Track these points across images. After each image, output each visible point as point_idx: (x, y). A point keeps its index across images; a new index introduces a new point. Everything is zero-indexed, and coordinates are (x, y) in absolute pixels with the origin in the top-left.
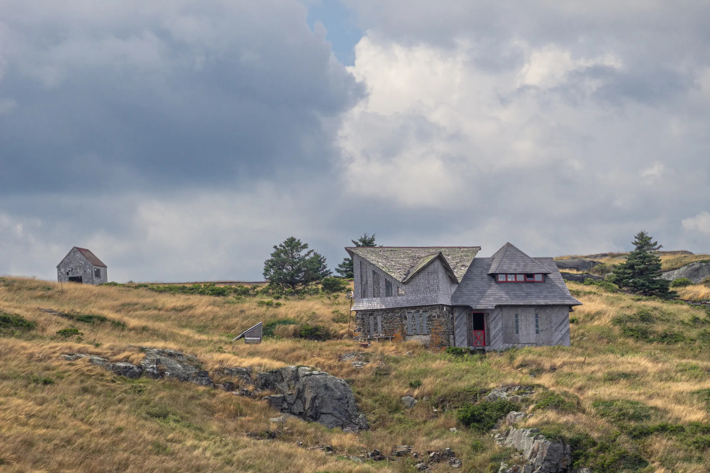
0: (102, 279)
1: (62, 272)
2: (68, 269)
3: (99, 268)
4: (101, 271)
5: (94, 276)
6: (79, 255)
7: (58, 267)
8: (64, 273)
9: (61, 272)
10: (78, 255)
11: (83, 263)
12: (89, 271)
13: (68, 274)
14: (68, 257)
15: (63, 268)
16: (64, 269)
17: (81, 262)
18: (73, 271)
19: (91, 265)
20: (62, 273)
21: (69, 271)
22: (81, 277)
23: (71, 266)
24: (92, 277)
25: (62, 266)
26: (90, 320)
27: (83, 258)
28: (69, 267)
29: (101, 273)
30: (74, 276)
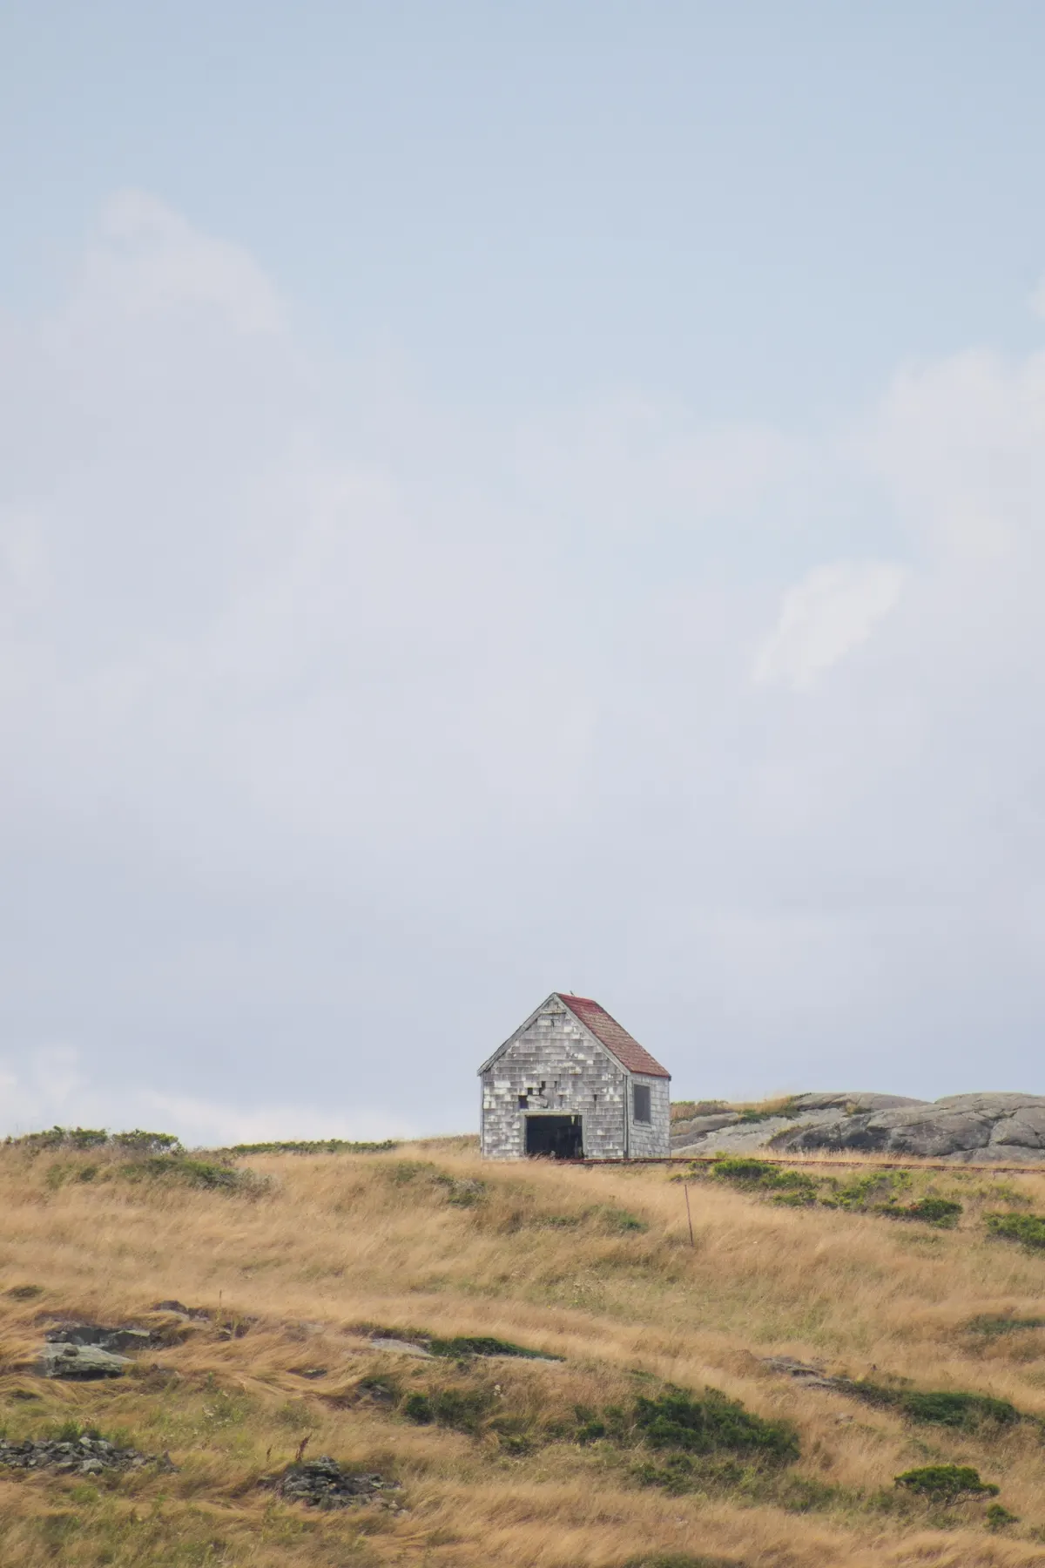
0: (654, 1128)
1: (501, 1092)
2: (527, 1085)
3: (645, 1081)
4: (652, 1094)
5: (631, 1118)
6: (571, 1028)
7: (486, 1073)
8: (508, 1098)
9: (497, 1092)
10: (567, 1029)
11: (590, 1062)
12: (612, 1095)
13: (523, 1102)
14: (530, 1035)
15: (504, 1078)
16: (507, 1084)
17: (581, 1056)
18: (545, 1092)
19: (623, 1070)
20: (497, 1097)
21: (530, 1090)
22: (578, 1118)
23: (539, 1069)
24: (624, 1122)
25: (500, 1070)
26: (956, 1414)
27: (588, 1040)
28: (531, 1077)
29: (653, 1101)
30: (547, 1112)
